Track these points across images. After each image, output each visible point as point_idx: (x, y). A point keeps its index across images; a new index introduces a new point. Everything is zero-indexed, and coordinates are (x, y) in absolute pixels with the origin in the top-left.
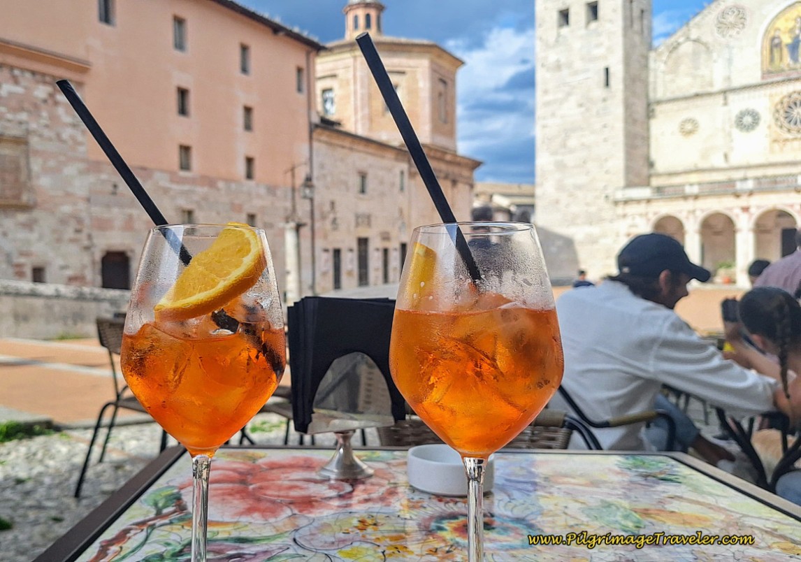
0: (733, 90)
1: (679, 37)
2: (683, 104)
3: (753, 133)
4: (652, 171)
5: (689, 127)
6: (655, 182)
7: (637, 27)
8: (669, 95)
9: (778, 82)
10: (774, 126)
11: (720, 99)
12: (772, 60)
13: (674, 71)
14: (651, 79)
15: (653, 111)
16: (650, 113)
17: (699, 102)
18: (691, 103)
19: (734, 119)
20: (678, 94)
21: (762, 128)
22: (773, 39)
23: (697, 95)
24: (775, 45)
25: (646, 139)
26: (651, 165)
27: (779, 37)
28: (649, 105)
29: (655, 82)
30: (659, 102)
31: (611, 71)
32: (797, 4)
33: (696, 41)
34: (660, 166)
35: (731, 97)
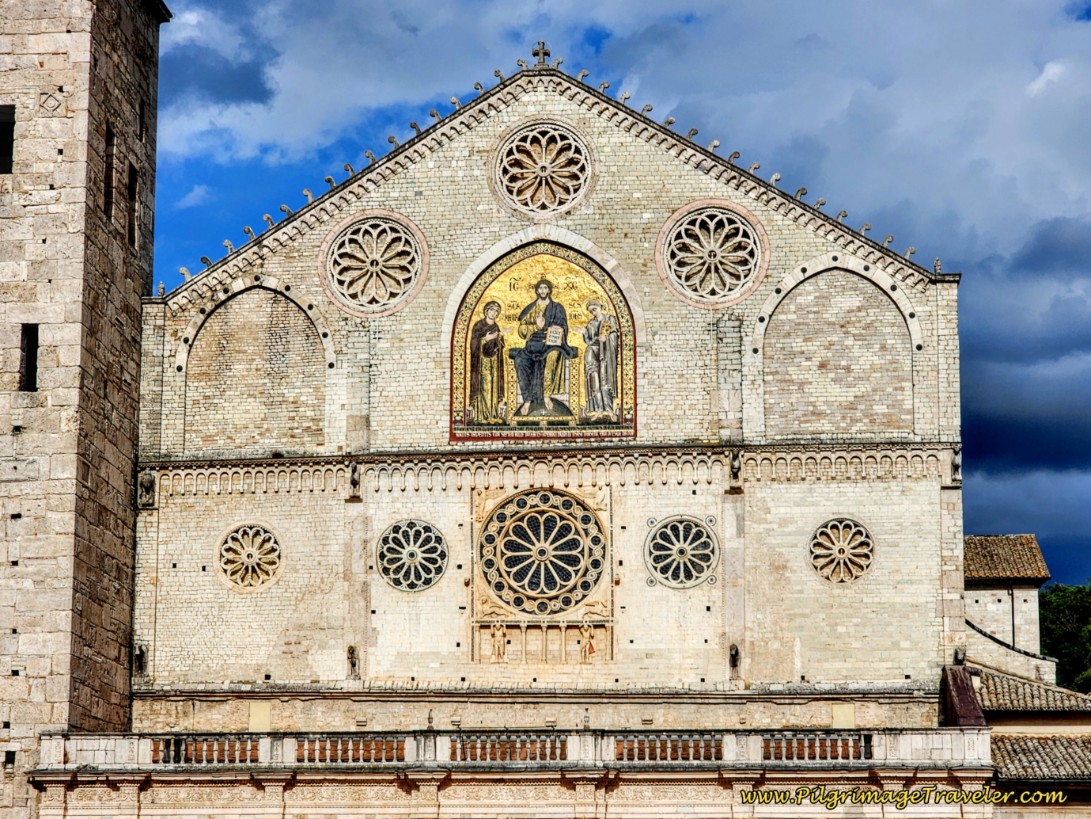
0: (377, 459)
1: (231, 274)
2: (239, 481)
3: (426, 597)
4: (138, 683)
5: (250, 551)
6: (144, 716)
7: (118, 219)
8: (196, 447)
9: (493, 455)
10: (479, 582)
11: (340, 480)
12: (476, 389)
13: (216, 371)
14: (146, 387)
15: (150, 488)
16: (139, 497)
17: (281, 480)
18: (259, 480)
19: (375, 546)
20: (223, 447)
21: (449, 586)
22: (481, 329)
23: (277, 459)
24: (483, 347)
25: (127, 574)
26: (137, 661)
27: (494, 328)
28: (137, 467)
29: (158, 399)
30: (166, 464)
31: (44, 337)
32: (541, 247)
33: (280, 294)
34: (163, 669)
35: (370, 479)
